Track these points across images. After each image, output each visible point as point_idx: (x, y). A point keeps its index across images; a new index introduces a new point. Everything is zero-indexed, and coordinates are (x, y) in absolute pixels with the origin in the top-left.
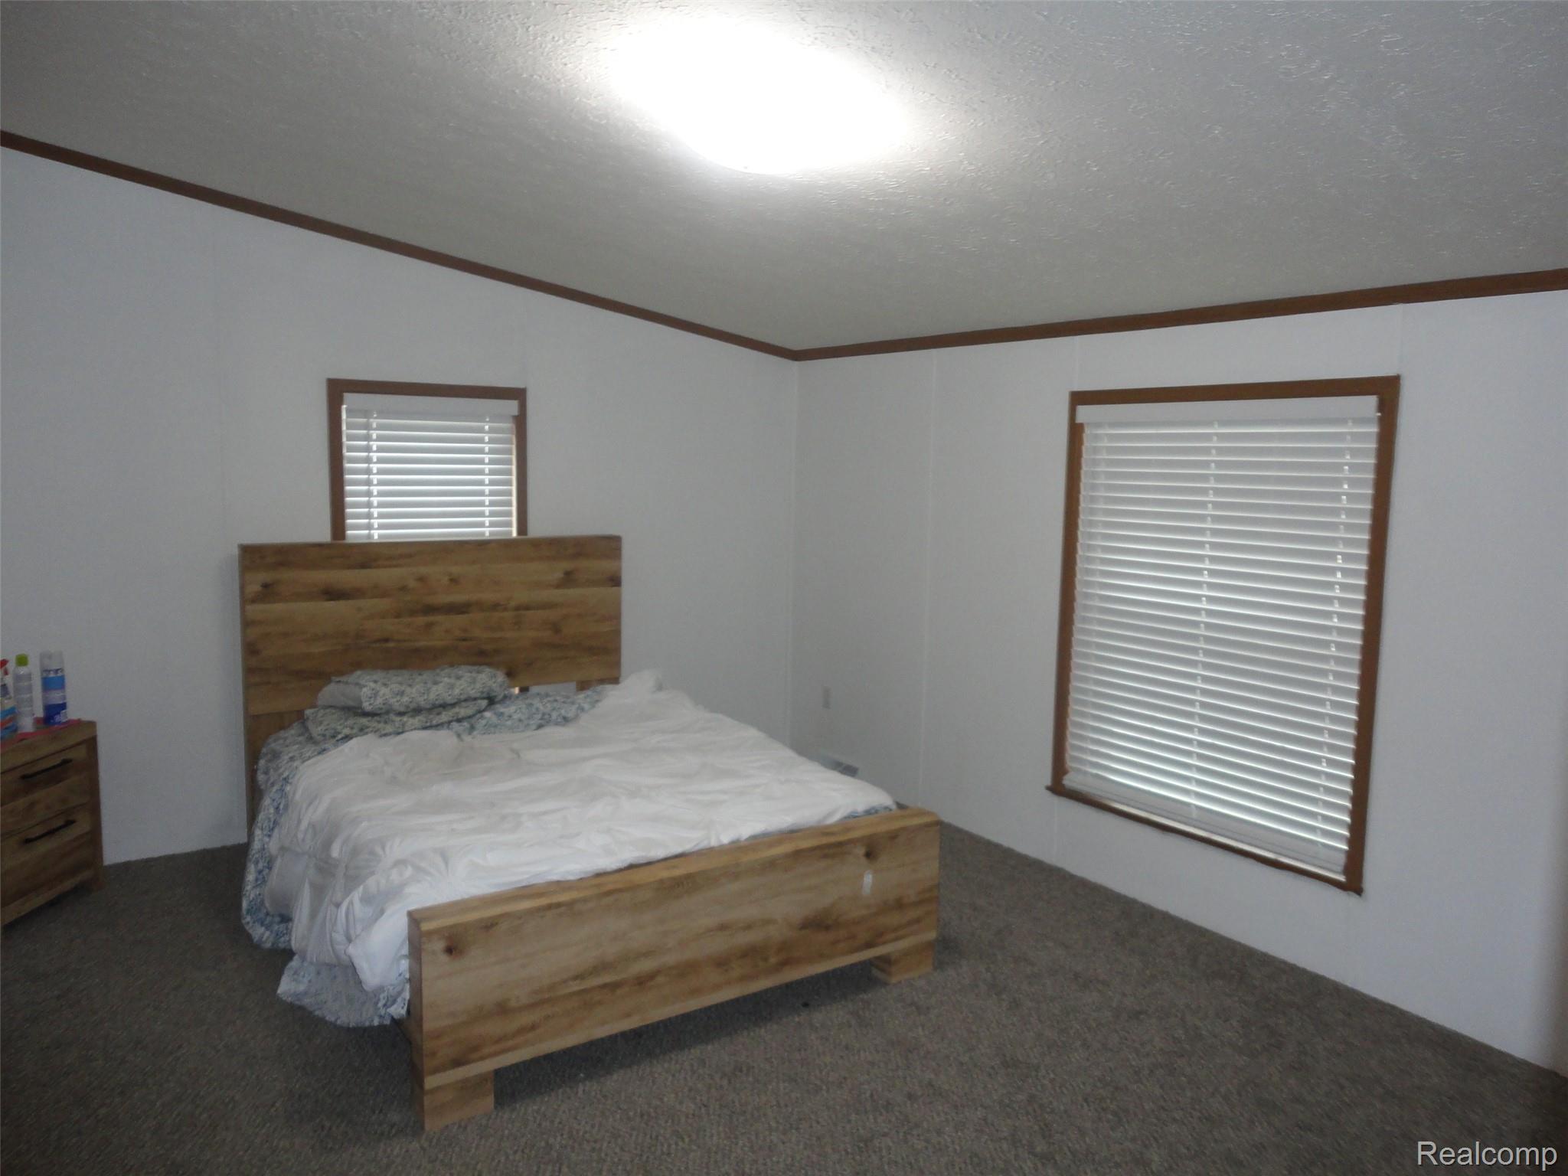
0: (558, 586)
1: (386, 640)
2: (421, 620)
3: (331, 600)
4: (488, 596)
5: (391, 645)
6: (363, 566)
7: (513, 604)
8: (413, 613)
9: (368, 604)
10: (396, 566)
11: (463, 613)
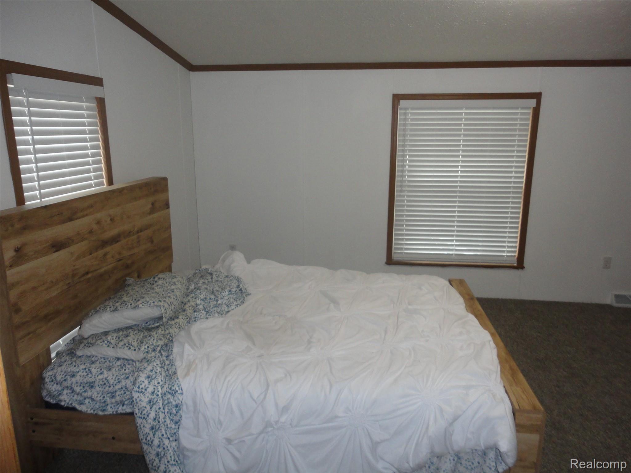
0: (150, 214)
1: (87, 273)
2: (101, 252)
3: (57, 251)
4: (126, 227)
5: (90, 276)
6: (70, 219)
7: (136, 229)
8: (97, 249)
9: (76, 248)
10: (87, 215)
11: (118, 241)
